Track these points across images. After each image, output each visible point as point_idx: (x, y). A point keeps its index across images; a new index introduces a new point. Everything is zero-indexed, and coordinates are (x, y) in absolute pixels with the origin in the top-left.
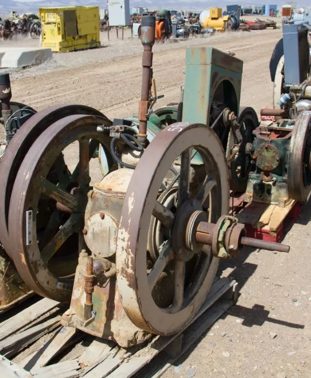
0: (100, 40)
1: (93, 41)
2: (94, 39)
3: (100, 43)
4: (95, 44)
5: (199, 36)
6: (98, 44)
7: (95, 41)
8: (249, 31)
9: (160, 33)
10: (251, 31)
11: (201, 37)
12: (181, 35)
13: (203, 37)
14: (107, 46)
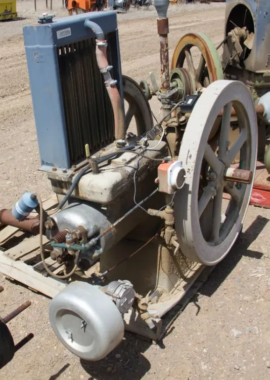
0: (17, 11)
1: (7, 12)
2: (9, 10)
3: (17, 15)
4: (10, 16)
5: (143, 7)
6: (14, 16)
7: (10, 11)
8: (209, 4)
9: (90, 4)
10: (211, 3)
11: (145, 10)
12: (119, 7)
13: (147, 9)
14: (25, 19)
